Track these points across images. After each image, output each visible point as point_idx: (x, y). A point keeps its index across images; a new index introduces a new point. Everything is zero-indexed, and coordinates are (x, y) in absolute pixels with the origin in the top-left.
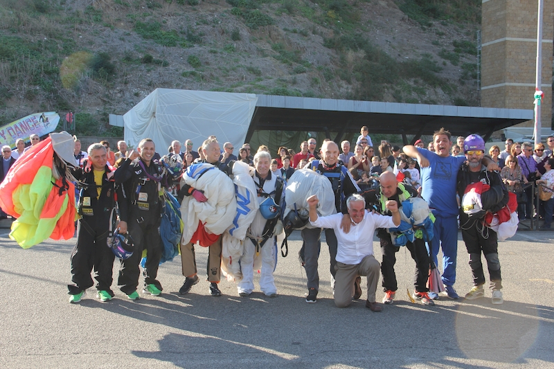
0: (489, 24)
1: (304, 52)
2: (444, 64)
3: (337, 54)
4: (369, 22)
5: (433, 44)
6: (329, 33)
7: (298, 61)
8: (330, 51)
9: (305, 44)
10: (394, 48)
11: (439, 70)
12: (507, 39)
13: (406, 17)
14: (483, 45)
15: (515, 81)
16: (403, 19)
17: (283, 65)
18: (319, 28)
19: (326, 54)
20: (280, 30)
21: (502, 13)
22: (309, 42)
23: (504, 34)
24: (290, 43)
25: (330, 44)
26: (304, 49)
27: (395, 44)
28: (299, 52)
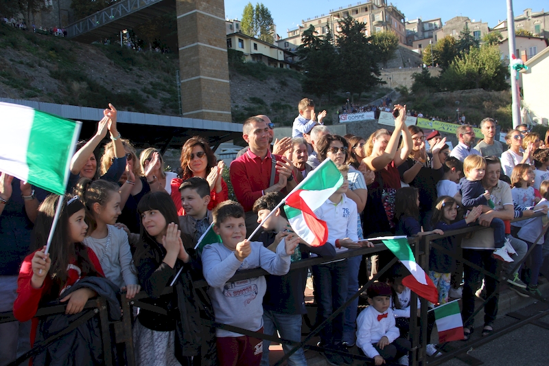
0: (185, 66)
1: (33, 80)
2: (148, 97)
3: (63, 84)
4: (84, 63)
5: (136, 82)
6: (55, 67)
7: (28, 87)
8: (57, 81)
9: (33, 74)
10: (107, 83)
11: (145, 101)
12: (201, 77)
13: (113, 62)
14: (182, 81)
15: (208, 109)
16: (110, 64)
17: (14, 89)
18: (43, 62)
19: (54, 84)
20: (6, 60)
21: (196, 58)
22: (37, 72)
23: (198, 73)
24: (18, 72)
25: (55, 75)
26: (33, 78)
27: (108, 81)
28: (28, 80)
